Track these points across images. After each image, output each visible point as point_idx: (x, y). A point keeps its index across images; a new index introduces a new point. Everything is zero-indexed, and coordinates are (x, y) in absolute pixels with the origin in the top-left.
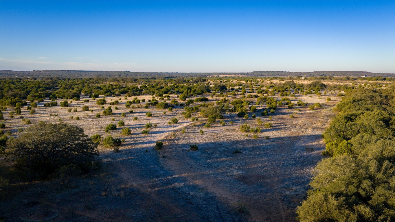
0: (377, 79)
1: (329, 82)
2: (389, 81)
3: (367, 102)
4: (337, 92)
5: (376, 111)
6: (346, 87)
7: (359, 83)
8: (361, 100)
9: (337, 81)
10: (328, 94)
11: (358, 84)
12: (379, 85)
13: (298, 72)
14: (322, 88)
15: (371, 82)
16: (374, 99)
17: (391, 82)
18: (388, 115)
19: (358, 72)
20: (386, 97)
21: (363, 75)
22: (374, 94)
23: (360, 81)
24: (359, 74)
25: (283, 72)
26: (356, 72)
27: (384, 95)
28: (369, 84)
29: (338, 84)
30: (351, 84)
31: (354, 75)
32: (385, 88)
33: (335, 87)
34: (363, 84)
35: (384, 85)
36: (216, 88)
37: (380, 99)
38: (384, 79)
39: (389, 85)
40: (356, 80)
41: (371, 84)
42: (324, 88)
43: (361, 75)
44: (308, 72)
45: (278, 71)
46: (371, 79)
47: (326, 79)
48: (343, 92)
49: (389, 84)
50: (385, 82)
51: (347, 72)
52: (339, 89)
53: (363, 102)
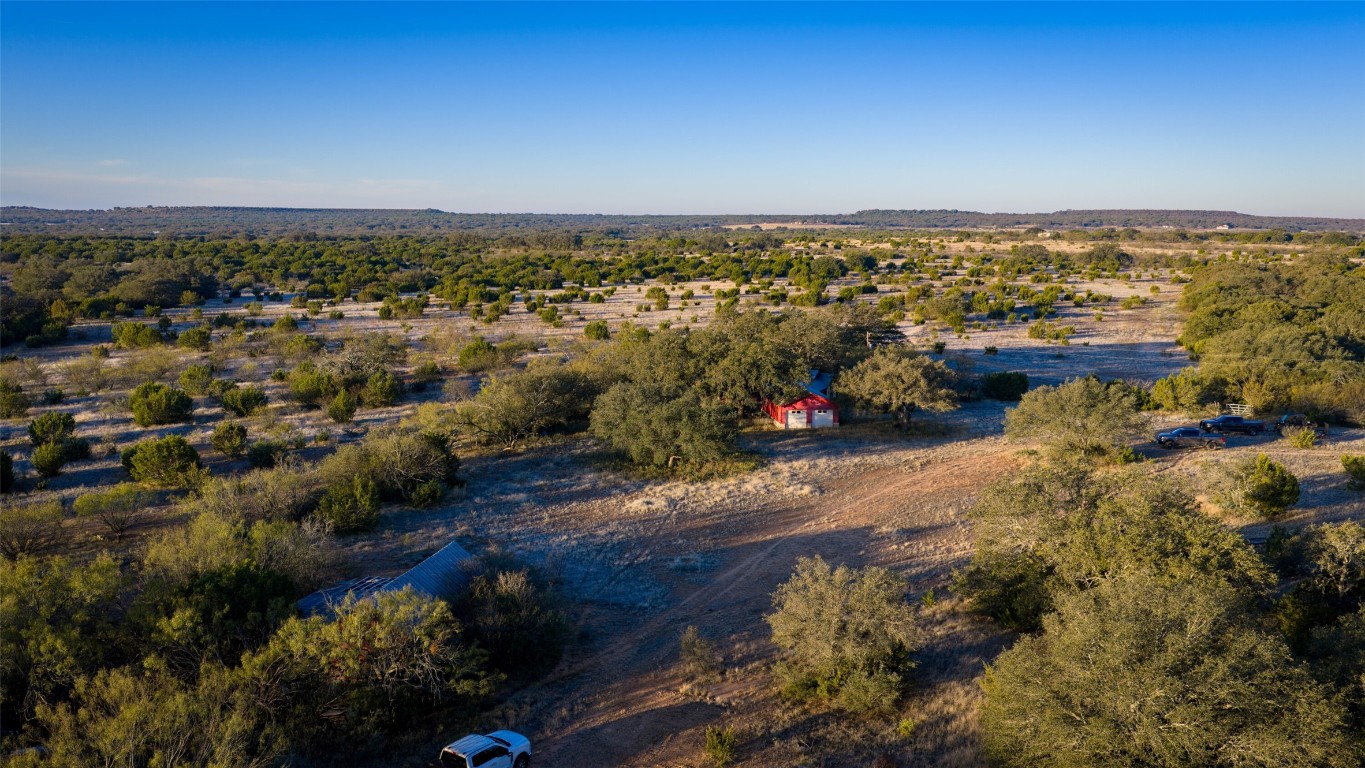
0: (1269, 239)
1: (1129, 245)
2: (1304, 242)
3: (1249, 292)
4: (1166, 272)
5: (1269, 303)
6: (1187, 261)
7: (1216, 249)
8: (1237, 287)
9: (1150, 243)
10: (1147, 278)
11: (1216, 252)
12: (1274, 254)
13: (1007, 214)
14: (1121, 264)
15: (1250, 246)
16: (1263, 285)
17: (1309, 247)
18: (1289, 308)
19: (1204, 212)
20: (1289, 281)
21: (1222, 225)
22: (1263, 275)
23: (1219, 244)
24: (1210, 221)
25: (957, 211)
26: (1198, 211)
27: (1285, 276)
28: (1244, 253)
29: (1159, 251)
30: (1196, 252)
31: (1192, 222)
32: (1289, 263)
33: (1156, 261)
34: (1230, 253)
35: (1288, 256)
36: (855, 264)
37: (1275, 285)
38: (1289, 238)
39: (1301, 255)
40: (1206, 242)
41: (1251, 252)
42: (1127, 263)
43: (1215, 224)
44: (1040, 214)
45: (941, 211)
46: (1250, 238)
47: (1118, 236)
48: (1180, 274)
49: (1302, 252)
50: (1290, 247)
51: (1169, 212)
52: (1168, 266)
53: (1241, 291)
